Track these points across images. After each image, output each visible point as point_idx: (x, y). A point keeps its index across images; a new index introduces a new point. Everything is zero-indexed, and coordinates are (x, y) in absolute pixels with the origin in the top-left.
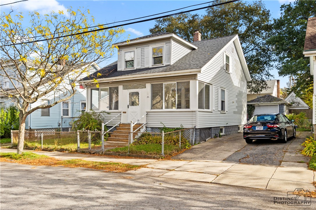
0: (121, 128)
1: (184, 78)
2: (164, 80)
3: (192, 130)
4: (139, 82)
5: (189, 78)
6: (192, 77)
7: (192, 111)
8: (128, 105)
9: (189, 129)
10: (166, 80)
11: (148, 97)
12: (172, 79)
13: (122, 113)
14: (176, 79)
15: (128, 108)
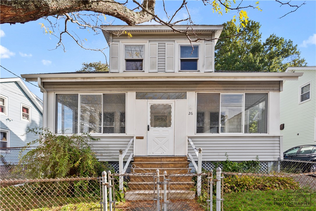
0: (144, 164)
1: (260, 88)
2: (222, 88)
3: (272, 163)
4: (172, 88)
5: (268, 88)
6: (272, 87)
7: (274, 137)
8: (148, 126)
9: (267, 162)
10: (226, 88)
11: (190, 113)
12: (238, 87)
13: (135, 138)
14: (245, 88)
15: (148, 130)
